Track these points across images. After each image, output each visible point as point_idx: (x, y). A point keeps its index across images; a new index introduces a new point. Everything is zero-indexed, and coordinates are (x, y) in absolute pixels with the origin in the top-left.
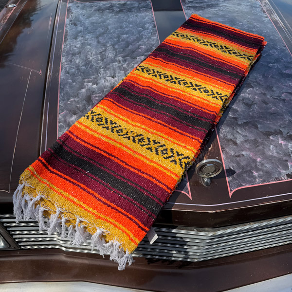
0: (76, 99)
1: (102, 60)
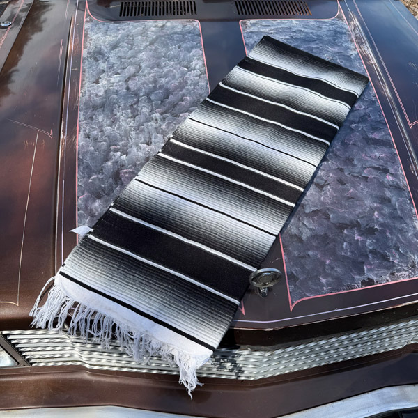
0: (100, 177)
1: (134, 117)
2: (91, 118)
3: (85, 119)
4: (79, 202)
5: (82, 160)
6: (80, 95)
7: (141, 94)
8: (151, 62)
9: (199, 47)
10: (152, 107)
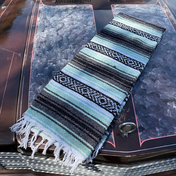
0: (42, 74)
1: (60, 47)
2: (40, 47)
3: (37, 48)
4: (31, 87)
5: (34, 66)
6: (35, 37)
7: (64, 36)
8: (69, 23)
9: (92, 16)
10: (69, 42)
